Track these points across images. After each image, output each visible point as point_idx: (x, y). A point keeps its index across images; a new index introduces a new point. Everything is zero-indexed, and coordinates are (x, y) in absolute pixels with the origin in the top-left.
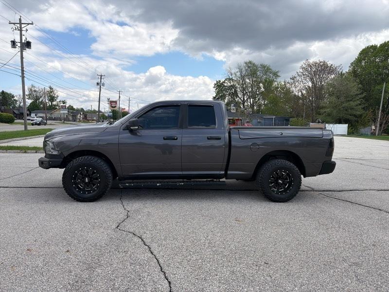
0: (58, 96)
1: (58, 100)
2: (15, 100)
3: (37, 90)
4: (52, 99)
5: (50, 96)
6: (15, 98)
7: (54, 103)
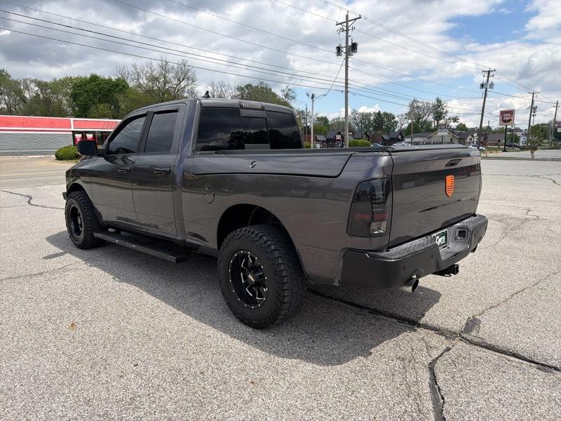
0: (446, 112)
1: (447, 117)
2: (395, 122)
3: (421, 105)
4: (439, 116)
5: (437, 113)
6: (397, 119)
7: (442, 122)
